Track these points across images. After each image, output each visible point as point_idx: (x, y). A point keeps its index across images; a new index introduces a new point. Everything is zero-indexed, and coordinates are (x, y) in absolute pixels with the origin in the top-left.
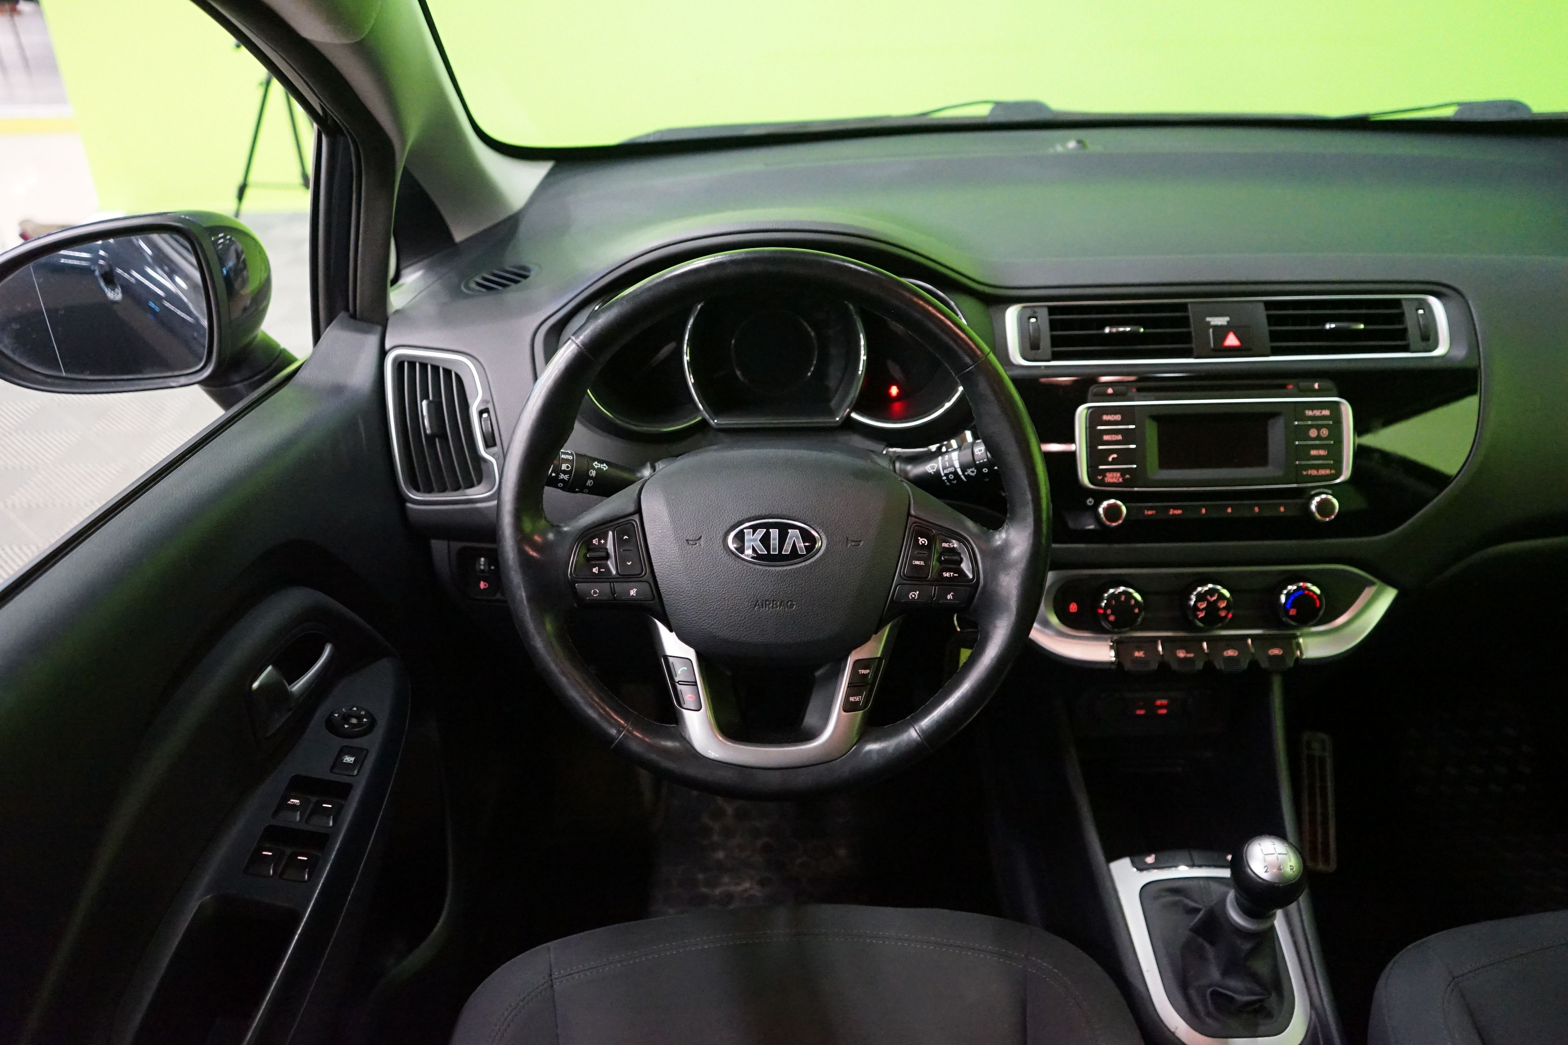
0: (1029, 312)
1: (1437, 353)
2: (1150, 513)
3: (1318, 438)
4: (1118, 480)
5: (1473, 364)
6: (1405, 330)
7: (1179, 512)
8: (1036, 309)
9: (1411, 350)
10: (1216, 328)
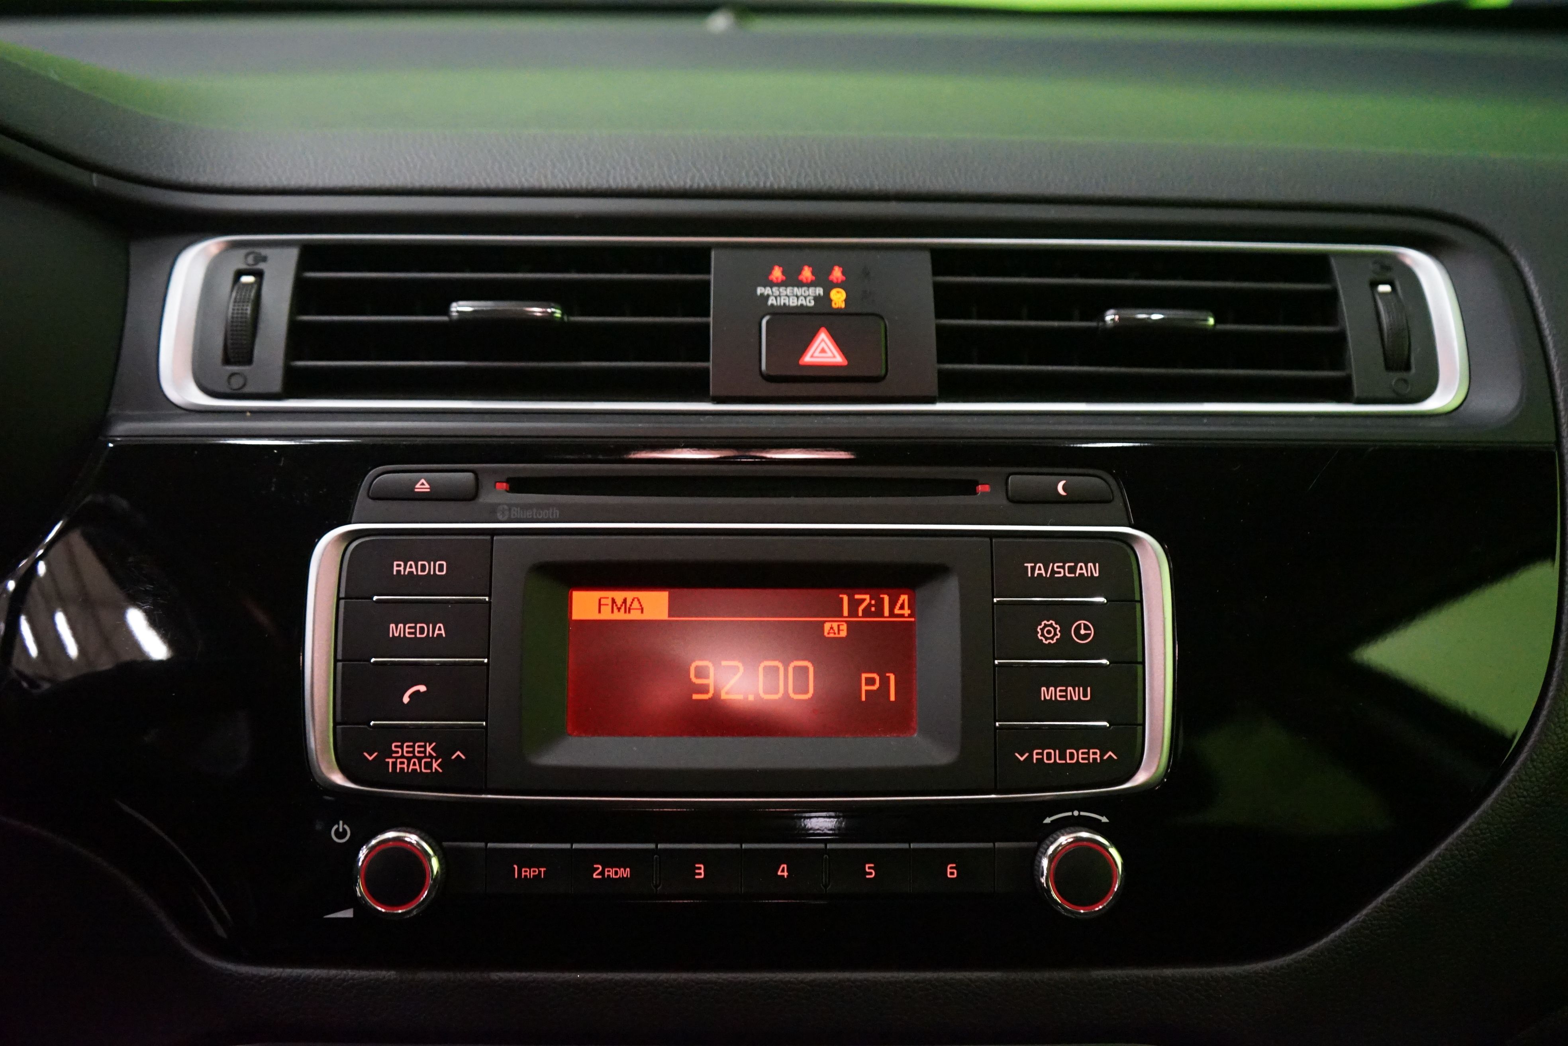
0: (238, 260)
1: (1432, 404)
2: (529, 873)
3: (1065, 647)
4: (428, 765)
5: (1542, 436)
6: (1340, 338)
7: (625, 873)
8: (264, 252)
9: (1356, 393)
10: (782, 314)
